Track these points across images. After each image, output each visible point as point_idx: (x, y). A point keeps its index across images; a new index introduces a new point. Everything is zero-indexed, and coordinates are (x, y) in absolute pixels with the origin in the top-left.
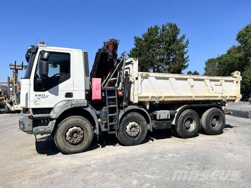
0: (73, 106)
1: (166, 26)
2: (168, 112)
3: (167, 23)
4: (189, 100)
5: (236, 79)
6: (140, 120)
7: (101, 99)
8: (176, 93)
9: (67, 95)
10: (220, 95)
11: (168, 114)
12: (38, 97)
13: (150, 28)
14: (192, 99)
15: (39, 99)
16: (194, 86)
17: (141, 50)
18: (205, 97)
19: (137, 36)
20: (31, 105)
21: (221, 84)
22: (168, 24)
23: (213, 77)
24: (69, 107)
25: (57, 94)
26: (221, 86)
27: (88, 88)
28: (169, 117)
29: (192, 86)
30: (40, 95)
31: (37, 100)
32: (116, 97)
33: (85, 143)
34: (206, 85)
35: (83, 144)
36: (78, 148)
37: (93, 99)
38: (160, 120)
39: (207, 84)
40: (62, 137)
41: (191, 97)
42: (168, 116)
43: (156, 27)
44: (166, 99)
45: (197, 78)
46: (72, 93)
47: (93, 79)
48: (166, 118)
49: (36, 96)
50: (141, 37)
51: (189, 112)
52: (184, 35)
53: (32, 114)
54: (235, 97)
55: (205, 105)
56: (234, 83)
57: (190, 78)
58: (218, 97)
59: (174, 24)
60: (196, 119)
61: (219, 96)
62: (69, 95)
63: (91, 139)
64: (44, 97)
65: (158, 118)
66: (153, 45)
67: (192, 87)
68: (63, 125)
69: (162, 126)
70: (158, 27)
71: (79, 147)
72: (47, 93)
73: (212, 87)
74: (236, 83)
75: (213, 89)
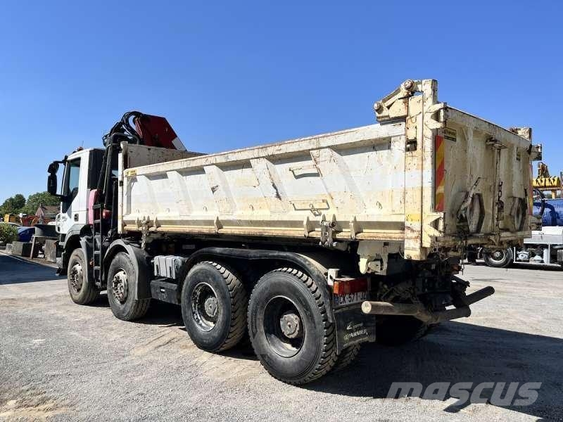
4: (205, 231)
5: (398, 129)
6: (127, 269)
7: (92, 223)
9: (75, 217)
11: (170, 268)
14: (214, 229)
16: (218, 190)
21: (317, 169)
23: (277, 147)
26: (321, 176)
28: (174, 276)
29: (213, 190)
32: (100, 221)
38: (158, 278)
39: (257, 176)
41: (211, 222)
42: (171, 272)
44: (160, 228)
45: (225, 161)
46: (78, 215)
48: (169, 277)
54: (401, 226)
57: (207, 163)
65: (155, 273)
67: (213, 193)
69: (159, 293)
72: (66, 215)
73: (274, 185)
74: (407, 150)
75: (278, 196)
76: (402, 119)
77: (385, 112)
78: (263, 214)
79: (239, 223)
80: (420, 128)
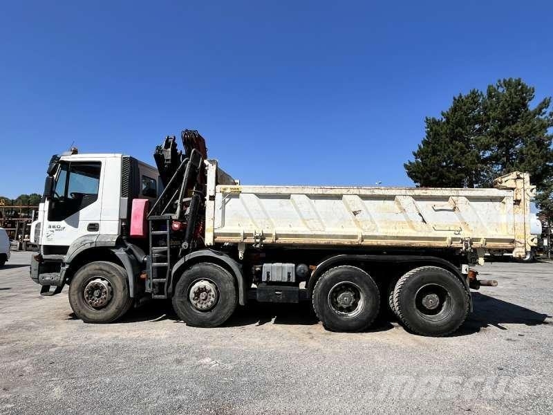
0: (93, 246)
1: (496, 88)
2: (289, 268)
3: (499, 81)
4: (346, 243)
5: (511, 193)
6: (219, 278)
7: (141, 234)
8: (308, 227)
9: (91, 227)
10: (450, 235)
11: (289, 273)
12: (52, 229)
13: (457, 98)
14: (356, 241)
15: (53, 231)
16: (361, 213)
17: (435, 143)
18: (398, 238)
19: (430, 117)
20: (44, 241)
21: (455, 208)
22: (502, 82)
23: (424, 191)
24: (88, 246)
25: (76, 225)
26: (456, 212)
27: (125, 217)
28: (293, 280)
29: (355, 213)
30: (54, 227)
31: (50, 233)
32: (167, 232)
33: (112, 309)
34: (401, 208)
35: (110, 309)
36: (100, 315)
37: (131, 234)
38: (269, 283)
39: (404, 207)
40: (78, 293)
41: (355, 237)
42: (289, 277)
43: (473, 93)
44: (282, 240)
45: (370, 194)
46: (98, 224)
47: (134, 200)
48: (286, 280)
49: (50, 227)
50: (439, 117)
51: (343, 272)
52: (548, 98)
53: (42, 254)
54: (513, 241)
55: (399, 258)
56: (504, 203)
57: (349, 193)
58: (444, 239)
59: (516, 80)
60: (364, 290)
61: (446, 238)
62: (93, 227)
63: (121, 303)
64: (59, 228)
65: (264, 279)
66: (461, 130)
67: (355, 215)
68: (79, 274)
69: (273, 295)
70: (479, 92)
71: (102, 314)
72: (63, 223)
73: (420, 214)
74: (514, 204)
75: (424, 221)
76: (513, 189)
77: (503, 184)
78: (408, 232)
79: (385, 238)
80: (522, 194)
